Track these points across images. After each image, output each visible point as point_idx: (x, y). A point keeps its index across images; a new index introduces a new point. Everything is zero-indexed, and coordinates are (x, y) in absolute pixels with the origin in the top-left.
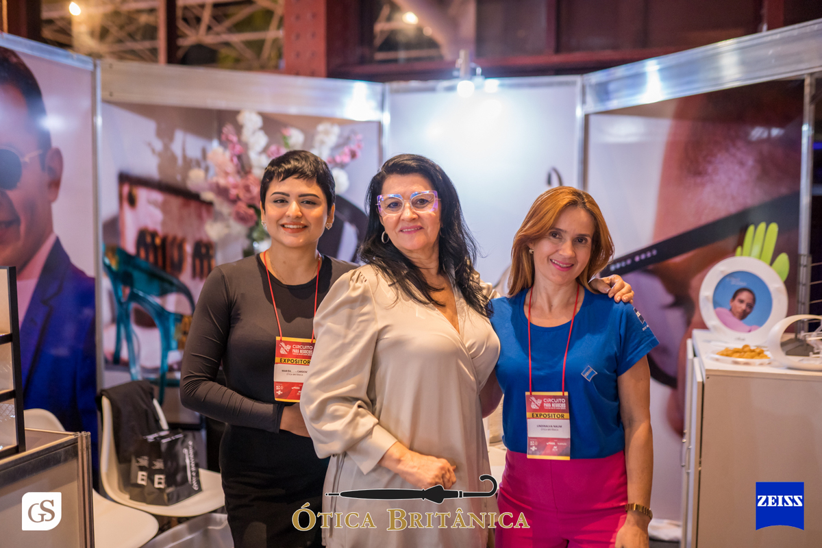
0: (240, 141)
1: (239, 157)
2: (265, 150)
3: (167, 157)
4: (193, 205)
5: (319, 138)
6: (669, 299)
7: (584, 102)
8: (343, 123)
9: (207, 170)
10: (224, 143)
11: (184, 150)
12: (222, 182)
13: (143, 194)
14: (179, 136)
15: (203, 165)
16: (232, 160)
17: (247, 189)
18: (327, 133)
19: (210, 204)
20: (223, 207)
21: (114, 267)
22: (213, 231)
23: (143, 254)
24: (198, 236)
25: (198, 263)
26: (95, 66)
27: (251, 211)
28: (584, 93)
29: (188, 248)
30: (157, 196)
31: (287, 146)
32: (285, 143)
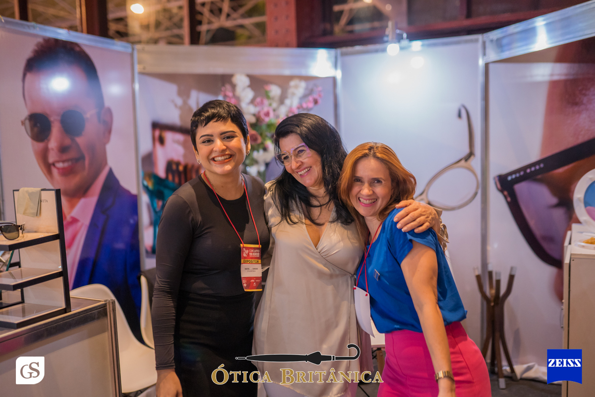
0: (234, 96)
2: (252, 102)
3: (186, 109)
5: (291, 91)
6: (554, 200)
7: (484, 54)
8: (308, 79)
10: (225, 97)
11: (197, 104)
13: (169, 136)
14: (194, 94)
18: (296, 87)
21: (151, 186)
23: (170, 177)
26: (133, 49)
28: (484, 48)
30: (180, 137)
31: (268, 97)
32: (267, 95)
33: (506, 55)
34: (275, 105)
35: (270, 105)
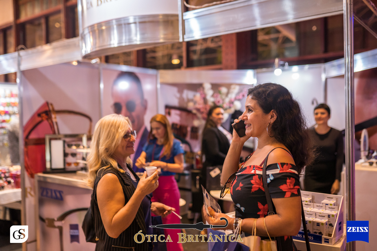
1: (204, 98)
2: (213, 96)
3: (181, 99)
4: (190, 115)
5: (232, 90)
8: (240, 85)
10: (200, 93)
11: (187, 96)
13: (173, 112)
14: (185, 92)
16: (202, 99)
19: (195, 115)
20: (199, 115)
22: (196, 123)
24: (192, 125)
25: (193, 134)
26: (157, 73)
28: (325, 70)
29: (189, 129)
30: (178, 112)
31: (220, 94)
32: (220, 92)
34: (223, 97)
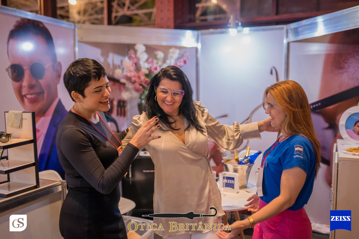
0: (136, 57)
1: (136, 64)
2: (147, 61)
3: (106, 64)
4: (117, 84)
5: (170, 55)
6: (326, 125)
7: (287, 37)
8: (180, 48)
9: (123, 69)
10: (130, 58)
11: (113, 61)
12: (129, 74)
14: (111, 55)
15: (121, 68)
16: (133, 65)
17: (139, 77)
18: (173, 53)
19: (124, 84)
20: (129, 85)
22: (125, 96)
24: (119, 98)
25: (119, 109)
26: (75, 27)
27: (141, 87)
28: (287, 33)
29: (115, 103)
31: (156, 58)
32: (155, 57)
33: (301, 37)
34: (160, 63)
35: (157, 63)
